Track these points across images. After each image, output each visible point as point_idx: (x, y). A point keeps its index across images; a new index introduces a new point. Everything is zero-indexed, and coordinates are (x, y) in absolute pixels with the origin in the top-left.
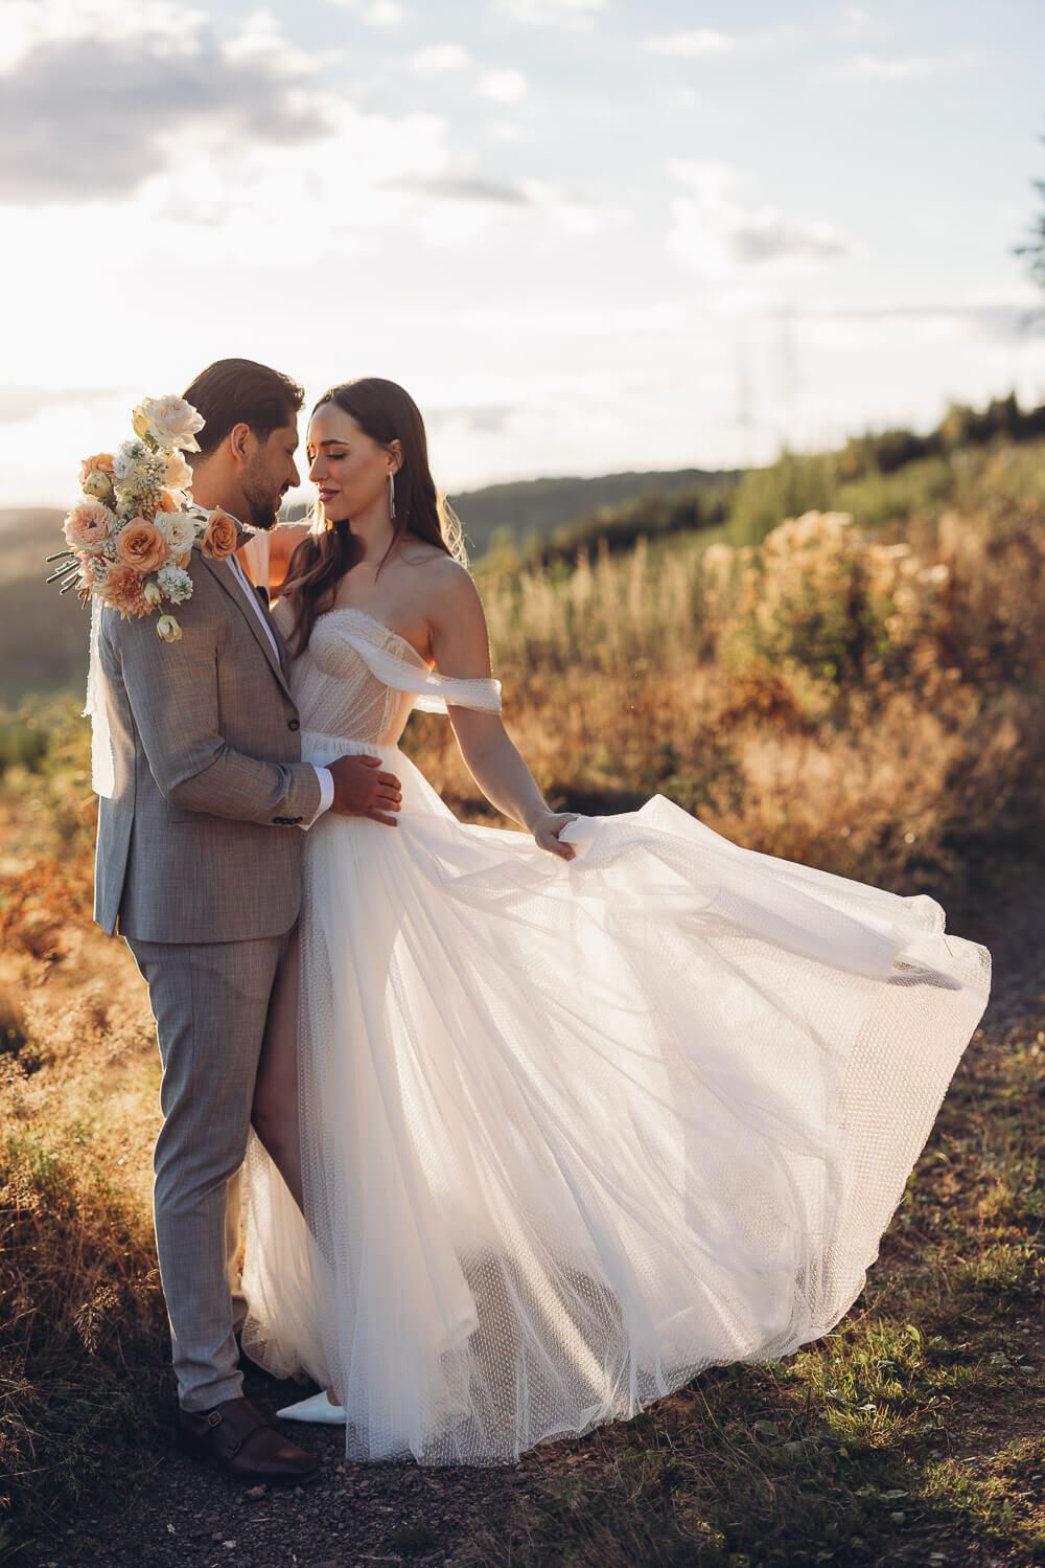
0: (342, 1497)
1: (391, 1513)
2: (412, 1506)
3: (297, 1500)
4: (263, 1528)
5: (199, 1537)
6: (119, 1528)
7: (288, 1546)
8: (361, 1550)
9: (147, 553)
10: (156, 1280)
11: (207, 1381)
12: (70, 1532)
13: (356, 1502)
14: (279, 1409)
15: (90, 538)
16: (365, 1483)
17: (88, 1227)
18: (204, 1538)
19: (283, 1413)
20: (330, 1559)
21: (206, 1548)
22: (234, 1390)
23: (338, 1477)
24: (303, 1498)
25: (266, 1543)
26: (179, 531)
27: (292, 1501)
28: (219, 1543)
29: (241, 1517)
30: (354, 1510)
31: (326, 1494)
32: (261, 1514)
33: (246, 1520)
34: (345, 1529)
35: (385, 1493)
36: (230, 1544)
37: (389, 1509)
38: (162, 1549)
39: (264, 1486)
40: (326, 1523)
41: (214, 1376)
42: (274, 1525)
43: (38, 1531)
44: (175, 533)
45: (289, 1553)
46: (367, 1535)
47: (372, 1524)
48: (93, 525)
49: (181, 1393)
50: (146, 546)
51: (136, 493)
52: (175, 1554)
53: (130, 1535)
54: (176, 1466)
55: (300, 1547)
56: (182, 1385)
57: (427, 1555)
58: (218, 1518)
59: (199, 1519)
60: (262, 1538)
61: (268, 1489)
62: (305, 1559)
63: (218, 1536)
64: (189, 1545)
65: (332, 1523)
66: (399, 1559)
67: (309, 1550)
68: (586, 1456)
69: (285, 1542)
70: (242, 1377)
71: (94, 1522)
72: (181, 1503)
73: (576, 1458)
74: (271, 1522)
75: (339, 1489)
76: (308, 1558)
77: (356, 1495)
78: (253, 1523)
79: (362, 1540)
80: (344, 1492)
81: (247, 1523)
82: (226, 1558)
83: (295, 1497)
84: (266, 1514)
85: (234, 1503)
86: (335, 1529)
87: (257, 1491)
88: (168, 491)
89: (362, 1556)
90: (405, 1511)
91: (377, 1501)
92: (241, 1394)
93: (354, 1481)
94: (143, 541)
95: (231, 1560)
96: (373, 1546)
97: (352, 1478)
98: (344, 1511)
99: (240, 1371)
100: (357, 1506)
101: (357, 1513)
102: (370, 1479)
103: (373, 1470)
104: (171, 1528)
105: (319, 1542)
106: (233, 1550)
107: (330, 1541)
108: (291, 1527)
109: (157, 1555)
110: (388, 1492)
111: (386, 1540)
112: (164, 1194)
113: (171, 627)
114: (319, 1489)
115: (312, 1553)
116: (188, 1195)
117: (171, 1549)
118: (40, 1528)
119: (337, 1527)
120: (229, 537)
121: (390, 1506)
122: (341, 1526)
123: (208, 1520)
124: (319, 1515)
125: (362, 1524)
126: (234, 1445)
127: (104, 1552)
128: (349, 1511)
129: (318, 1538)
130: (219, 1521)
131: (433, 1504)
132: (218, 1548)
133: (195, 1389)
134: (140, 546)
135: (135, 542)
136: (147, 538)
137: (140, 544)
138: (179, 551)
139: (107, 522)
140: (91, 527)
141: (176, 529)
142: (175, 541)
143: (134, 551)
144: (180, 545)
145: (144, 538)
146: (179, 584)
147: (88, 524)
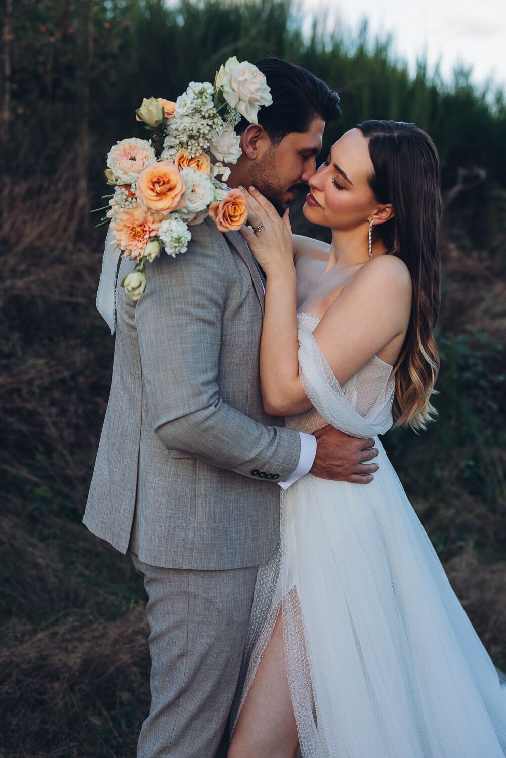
9: (162, 195)
26: (197, 190)
44: (193, 190)
48: (133, 159)
94: (165, 183)
134: (160, 186)
135: (158, 181)
136: (169, 182)
137: (161, 184)
138: (191, 208)
139: (145, 160)
140: (131, 159)
141: (195, 188)
142: (191, 197)
143: (152, 187)
144: (194, 203)
145: (166, 180)
146: (175, 235)
147: (129, 156)
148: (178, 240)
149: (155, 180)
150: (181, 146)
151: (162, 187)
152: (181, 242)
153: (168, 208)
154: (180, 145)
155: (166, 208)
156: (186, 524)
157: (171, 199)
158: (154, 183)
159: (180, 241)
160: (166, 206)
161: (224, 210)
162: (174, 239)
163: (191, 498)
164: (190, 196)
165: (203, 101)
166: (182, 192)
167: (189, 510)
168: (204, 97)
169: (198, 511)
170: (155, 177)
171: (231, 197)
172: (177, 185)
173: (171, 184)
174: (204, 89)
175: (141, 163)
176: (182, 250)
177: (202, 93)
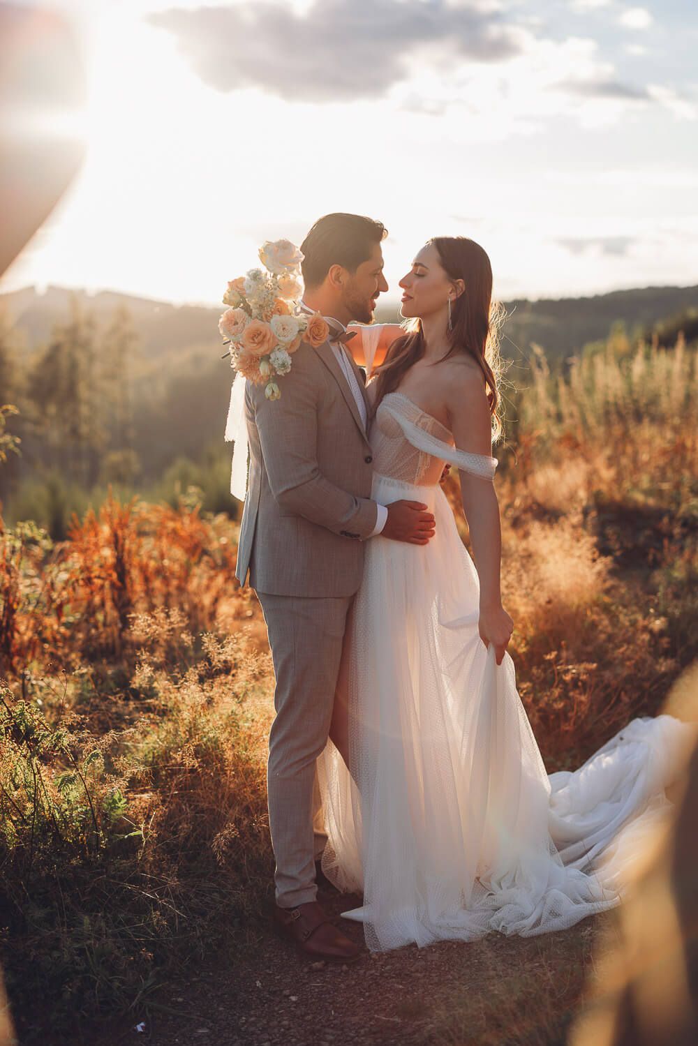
0: (371, 975)
1: (401, 989)
2: (416, 986)
3: (343, 974)
4: (317, 990)
5: (275, 992)
6: (226, 980)
7: (330, 1003)
8: (376, 1012)
9: (261, 343)
10: (266, 821)
11: (292, 889)
12: (194, 979)
13: (380, 979)
14: (342, 912)
15: (233, 331)
16: (388, 967)
17: (231, 781)
18: (279, 993)
19: (344, 914)
20: (356, 1015)
21: (278, 999)
22: (309, 897)
23: (372, 961)
24: (346, 972)
25: (317, 1000)
26: (286, 327)
27: (340, 974)
28: (287, 997)
29: (305, 981)
30: (378, 984)
31: (362, 972)
32: (318, 980)
33: (307, 983)
34: (369, 996)
35: (400, 976)
36: (293, 998)
37: (401, 987)
38: (251, 997)
39: (323, 962)
40: (358, 991)
41: (298, 886)
42: (325, 989)
43: (175, 977)
44: (284, 329)
45: (329, 1009)
46: (382, 1003)
47: (388, 995)
48: (236, 323)
49: (277, 895)
50: (260, 338)
51: (261, 303)
52: (258, 1001)
53: (232, 985)
54: (270, 943)
55: (338, 1005)
56: (278, 890)
57: (418, 1020)
58: (290, 980)
59: (278, 980)
60: (315, 997)
61: (326, 964)
62: (339, 1014)
63: (287, 992)
64: (268, 996)
65: (361, 992)
66: (400, 1021)
67: (343, 1008)
68: (537, 964)
69: (329, 1001)
70: (317, 889)
71: (211, 974)
72: (269, 968)
73: (530, 965)
74: (323, 987)
75: (371, 970)
76: (342, 1013)
77: (382, 974)
78: (311, 986)
79: (378, 1005)
80: (373, 971)
81: (307, 986)
82: (290, 1007)
83: (342, 971)
84: (321, 980)
85: (302, 971)
86: (363, 996)
87: (317, 965)
88: (285, 301)
89: (376, 1016)
90: (410, 989)
91: (394, 980)
92: (315, 900)
93: (382, 965)
94: (259, 335)
95: (293, 1009)
96: (385, 1009)
97: (380, 963)
98: (372, 984)
99: (316, 885)
100: (380, 982)
101: (380, 987)
102: (392, 964)
103: (396, 959)
104: (258, 984)
105: (350, 1003)
106: (295, 1002)
107: (358, 1003)
108: (334, 992)
109: (247, 1000)
110: (403, 975)
111: (394, 1007)
112: (275, 764)
113: (273, 392)
114: (358, 968)
115: (344, 1010)
116: (291, 766)
117: (256, 997)
118: (176, 974)
119: (364, 995)
120: (321, 332)
121: (401, 984)
122: (367, 994)
123: (284, 980)
124: (355, 985)
125: (381, 994)
126: (306, 933)
127: (214, 995)
128: (374, 985)
129: (350, 1001)
130: (290, 982)
131: (430, 986)
132: (286, 1000)
133: (286, 893)
134: (257, 338)
135: (254, 335)
136: (261, 332)
137: (257, 336)
138: (286, 341)
139: (244, 321)
140: (234, 325)
143: (252, 341)
144: (287, 337)
145: (259, 332)
146: (280, 362)
147: (233, 323)
148: (283, 365)
149: (252, 336)
152: (286, 366)
153: (266, 350)
154: (260, 306)
157: (266, 344)
158: (253, 338)
160: (264, 349)
161: (311, 334)
162: (281, 365)
164: (283, 334)
166: (272, 336)
168: (258, 279)
170: (251, 334)
172: (267, 332)
173: (264, 333)
174: (255, 274)
175: (242, 325)
176: (289, 370)
177: (256, 276)
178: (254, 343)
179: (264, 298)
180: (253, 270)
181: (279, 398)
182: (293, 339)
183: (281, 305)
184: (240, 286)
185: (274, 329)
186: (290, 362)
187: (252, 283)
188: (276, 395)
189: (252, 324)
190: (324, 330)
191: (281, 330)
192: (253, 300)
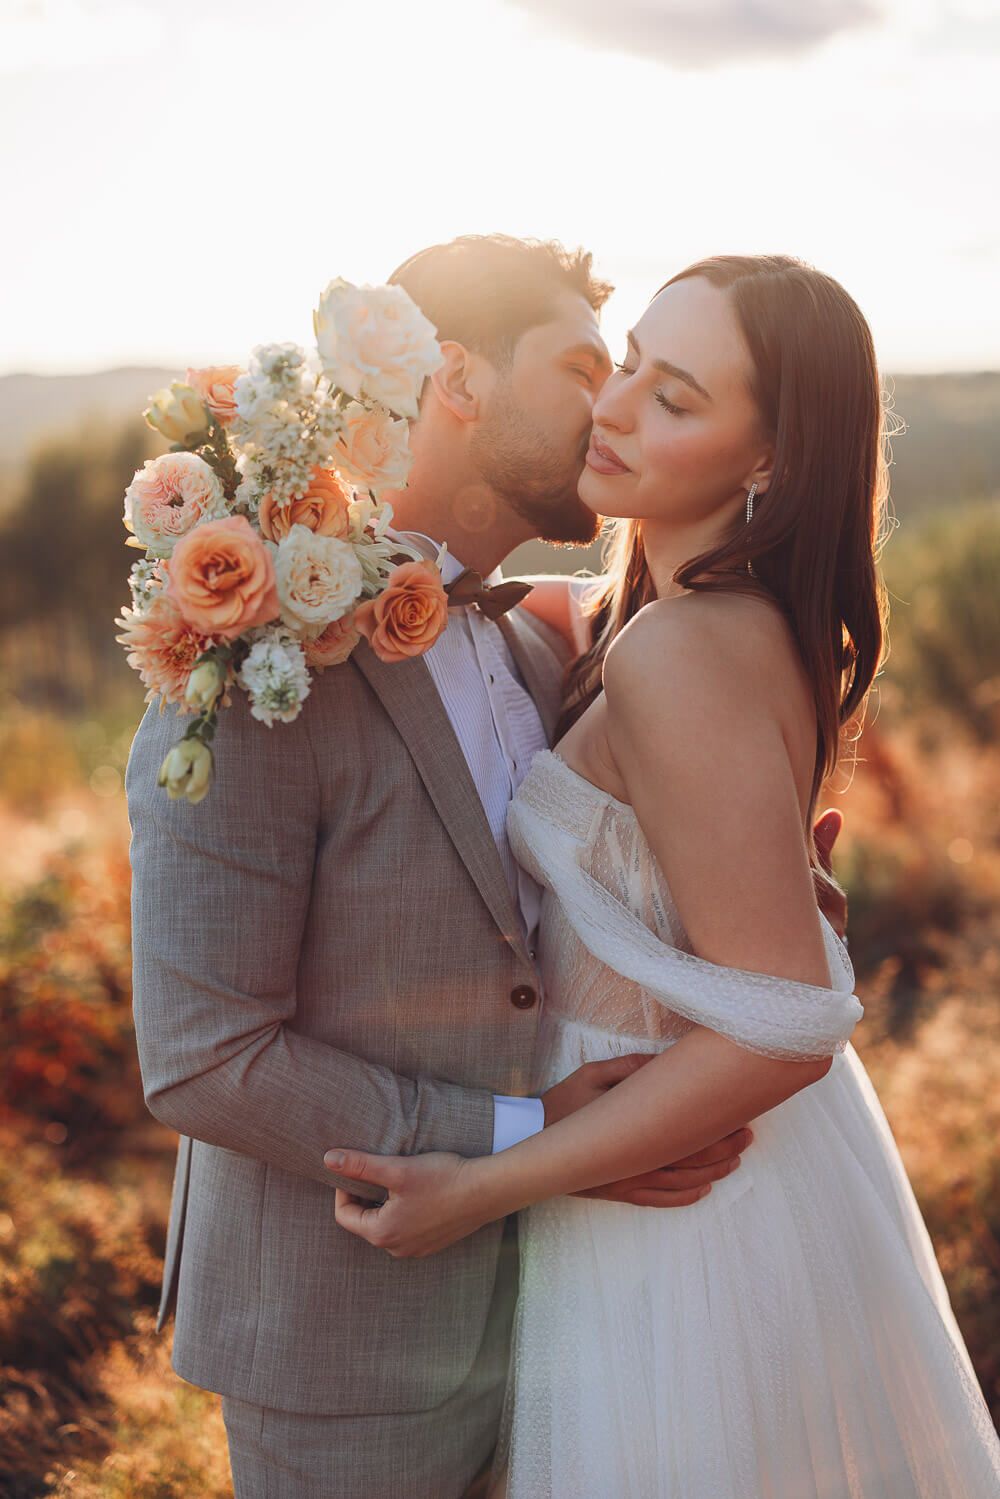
9: (223, 595)
26: (323, 576)
44: (314, 579)
48: (177, 502)
50: (228, 579)
51: (272, 462)
94: (229, 567)
113: (192, 769)
120: (419, 622)
134: (217, 574)
135: (212, 562)
136: (237, 564)
137: (220, 569)
138: (311, 619)
139: (201, 505)
140: (172, 504)
141: (318, 572)
142: (309, 595)
143: (200, 577)
144: (317, 606)
145: (232, 561)
146: (276, 684)
147: (170, 496)
148: (280, 696)
149: (206, 560)
150: (267, 479)
151: (223, 576)
152: (287, 701)
153: (235, 624)
154: (266, 475)
155: (231, 623)
156: (243, 1298)
157: (241, 605)
158: (205, 570)
159: (284, 699)
160: (230, 619)
161: (387, 617)
162: (270, 692)
163: (251, 1244)
164: (306, 593)
165: (284, 386)
166: (267, 588)
167: (247, 1269)
168: (284, 378)
169: (264, 1276)
170: (207, 553)
171: (399, 585)
172: (256, 573)
173: (244, 569)
174: (282, 360)
175: (191, 513)
176: (289, 717)
177: (280, 370)
178: (203, 584)
179: (283, 447)
180: (276, 347)
181: (197, 799)
182: (334, 618)
183: (329, 495)
184: (219, 390)
185: (281, 574)
186: (304, 693)
187: (264, 385)
188: (190, 787)
189: (224, 529)
190: (430, 620)
191: (305, 580)
192: (251, 446)
